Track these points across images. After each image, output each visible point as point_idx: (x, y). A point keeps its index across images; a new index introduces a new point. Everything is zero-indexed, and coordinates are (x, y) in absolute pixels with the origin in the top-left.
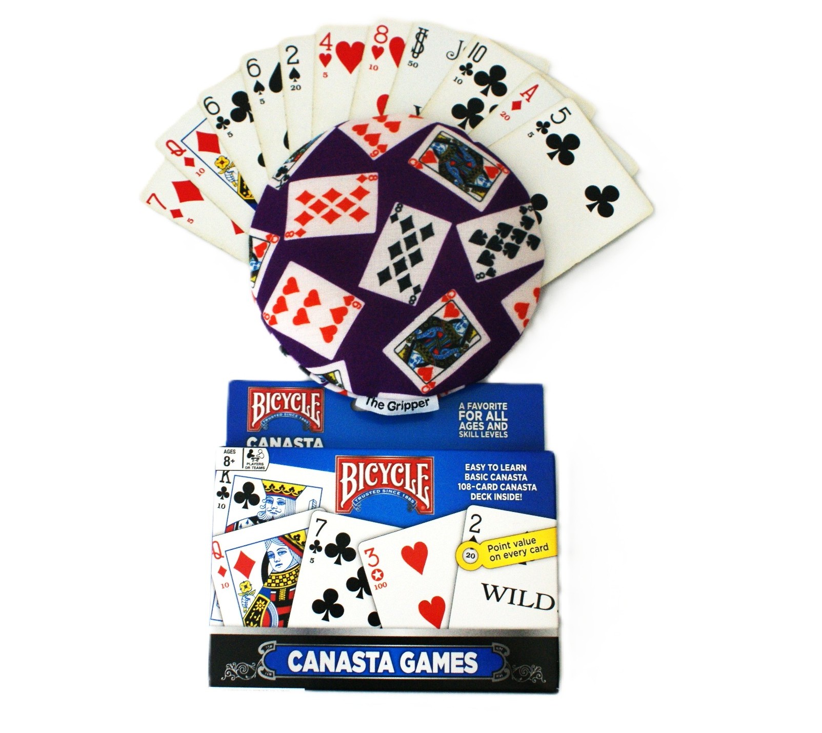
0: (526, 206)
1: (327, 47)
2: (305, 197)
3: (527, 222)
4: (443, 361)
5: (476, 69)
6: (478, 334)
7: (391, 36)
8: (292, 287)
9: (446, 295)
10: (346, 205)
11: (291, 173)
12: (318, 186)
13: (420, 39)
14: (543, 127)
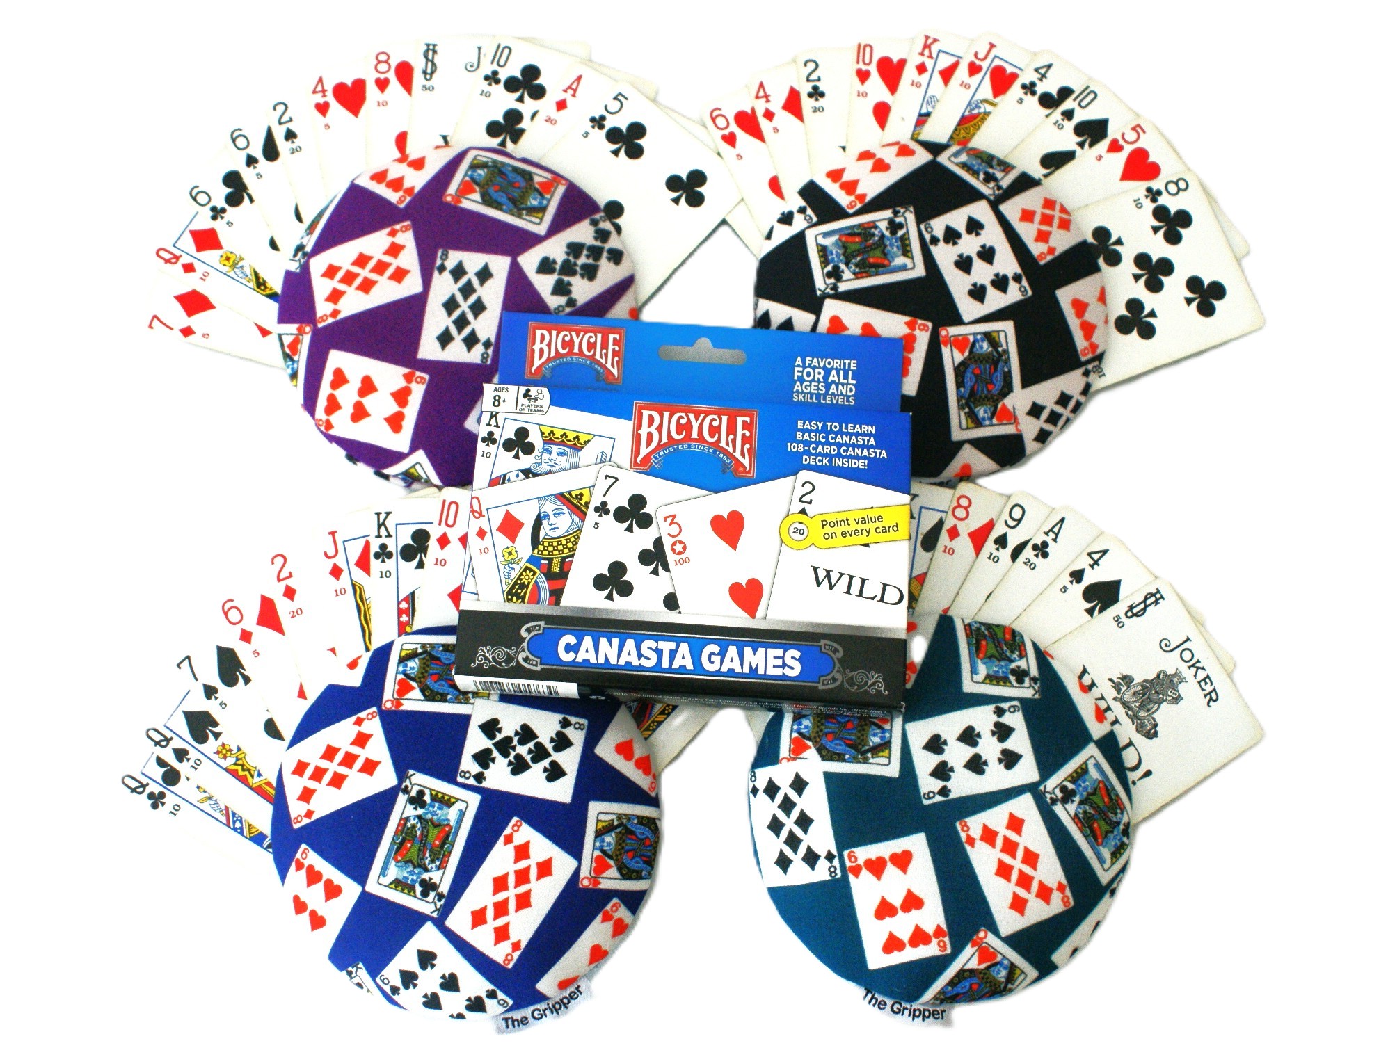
0: (597, 216)
1: (321, 94)
2: (331, 272)
3: (603, 235)
5: (503, 75)
7: (394, 63)
8: (340, 379)
10: (381, 268)
11: (308, 249)
12: (343, 255)
13: (430, 57)
14: (598, 122)
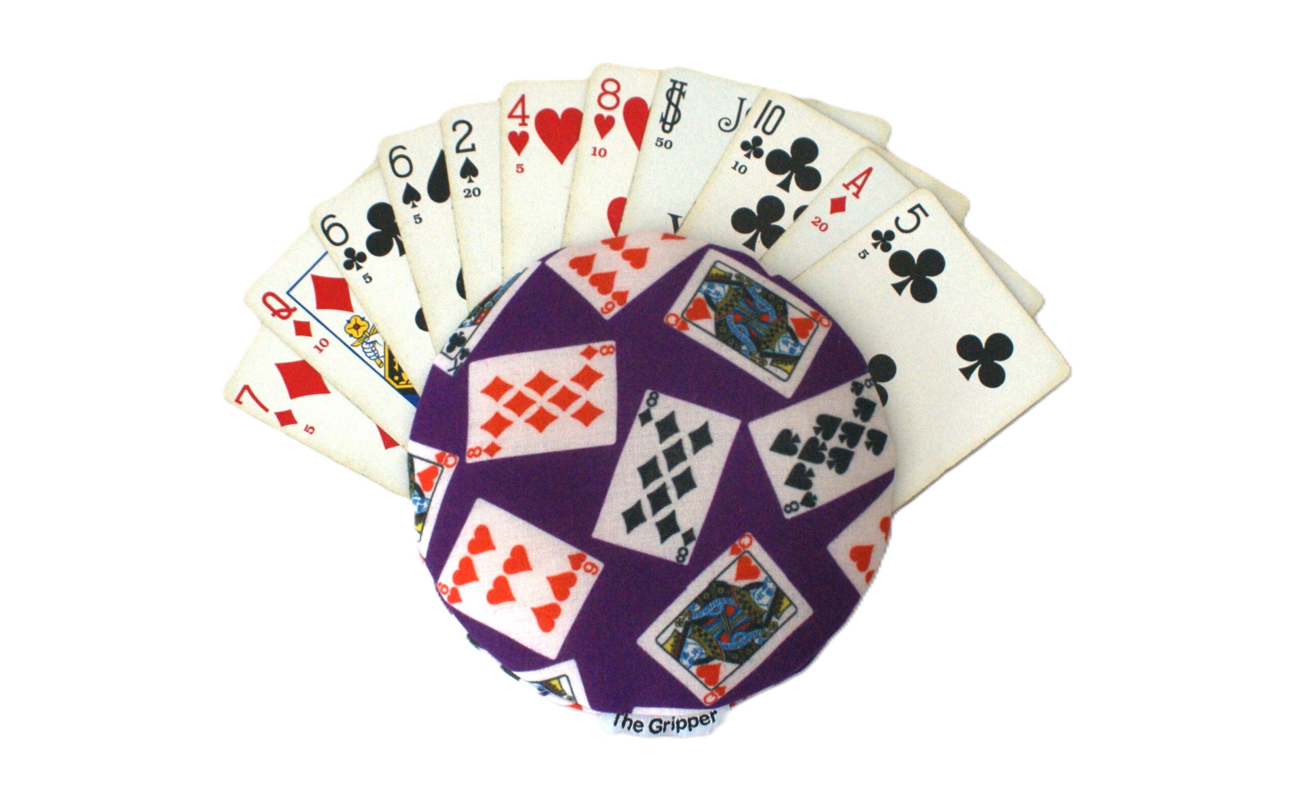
0: (861, 379)
1: (520, 121)
2: (496, 388)
3: (865, 409)
4: (736, 651)
5: (768, 146)
6: (791, 603)
7: (624, 97)
8: (482, 541)
9: (737, 543)
10: (565, 398)
11: (471, 345)
12: (517, 368)
13: (674, 100)
14: (883, 240)
